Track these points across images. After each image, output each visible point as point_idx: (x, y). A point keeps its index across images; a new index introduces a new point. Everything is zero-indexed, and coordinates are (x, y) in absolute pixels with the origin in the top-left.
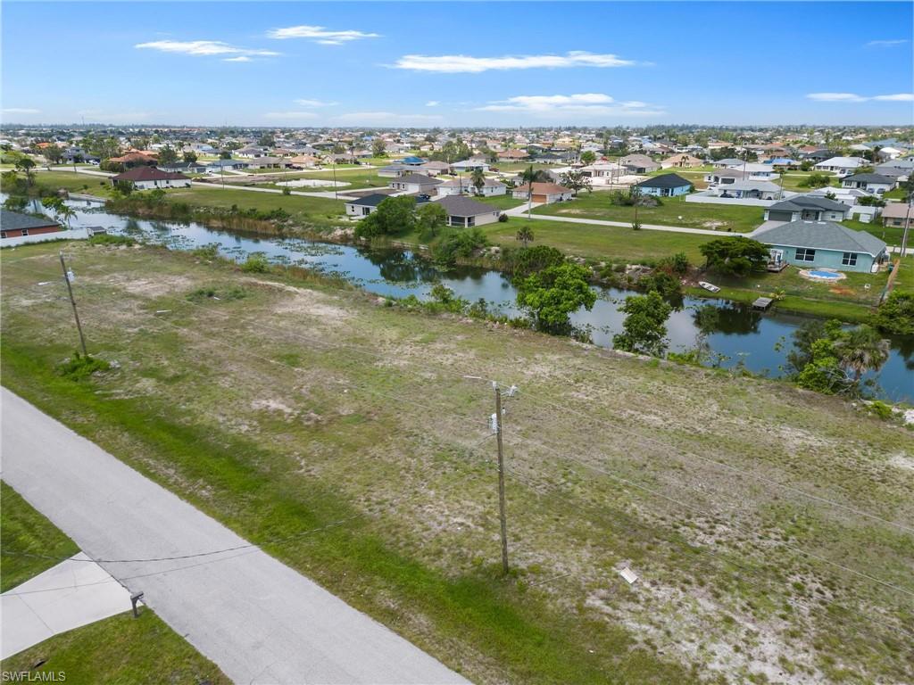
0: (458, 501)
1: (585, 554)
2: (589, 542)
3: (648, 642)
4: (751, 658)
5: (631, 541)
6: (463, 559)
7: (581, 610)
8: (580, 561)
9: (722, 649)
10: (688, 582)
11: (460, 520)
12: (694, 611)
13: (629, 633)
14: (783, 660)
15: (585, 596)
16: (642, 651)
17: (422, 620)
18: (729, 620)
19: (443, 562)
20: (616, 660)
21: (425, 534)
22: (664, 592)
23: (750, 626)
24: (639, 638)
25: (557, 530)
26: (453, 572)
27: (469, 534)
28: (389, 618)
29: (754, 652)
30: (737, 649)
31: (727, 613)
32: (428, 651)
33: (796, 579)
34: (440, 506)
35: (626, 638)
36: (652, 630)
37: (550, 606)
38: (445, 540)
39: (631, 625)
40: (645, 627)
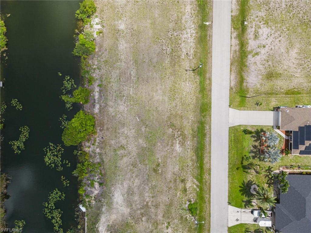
0: (184, 88)
1: (183, 63)
2: (180, 64)
3: (194, 49)
4: (189, 37)
5: (176, 59)
6: (195, 78)
7: (193, 58)
8: (185, 63)
9: (189, 41)
10: (180, 48)
11: (188, 84)
12: (185, 45)
13: (194, 51)
14: (187, 34)
15: (191, 59)
16: (195, 49)
17: (208, 75)
18: (184, 41)
19: (197, 80)
20: (198, 51)
21: (194, 87)
22: (184, 50)
23: (183, 39)
24: (194, 50)
25: (181, 69)
26: (198, 77)
27: (189, 81)
28: (210, 79)
29: (187, 37)
30: (188, 39)
31: (183, 42)
32: (211, 71)
33: (170, 36)
34: (186, 90)
35: (195, 51)
36: (191, 49)
37: (195, 62)
38: (193, 83)
39: (192, 52)
40: (191, 50)
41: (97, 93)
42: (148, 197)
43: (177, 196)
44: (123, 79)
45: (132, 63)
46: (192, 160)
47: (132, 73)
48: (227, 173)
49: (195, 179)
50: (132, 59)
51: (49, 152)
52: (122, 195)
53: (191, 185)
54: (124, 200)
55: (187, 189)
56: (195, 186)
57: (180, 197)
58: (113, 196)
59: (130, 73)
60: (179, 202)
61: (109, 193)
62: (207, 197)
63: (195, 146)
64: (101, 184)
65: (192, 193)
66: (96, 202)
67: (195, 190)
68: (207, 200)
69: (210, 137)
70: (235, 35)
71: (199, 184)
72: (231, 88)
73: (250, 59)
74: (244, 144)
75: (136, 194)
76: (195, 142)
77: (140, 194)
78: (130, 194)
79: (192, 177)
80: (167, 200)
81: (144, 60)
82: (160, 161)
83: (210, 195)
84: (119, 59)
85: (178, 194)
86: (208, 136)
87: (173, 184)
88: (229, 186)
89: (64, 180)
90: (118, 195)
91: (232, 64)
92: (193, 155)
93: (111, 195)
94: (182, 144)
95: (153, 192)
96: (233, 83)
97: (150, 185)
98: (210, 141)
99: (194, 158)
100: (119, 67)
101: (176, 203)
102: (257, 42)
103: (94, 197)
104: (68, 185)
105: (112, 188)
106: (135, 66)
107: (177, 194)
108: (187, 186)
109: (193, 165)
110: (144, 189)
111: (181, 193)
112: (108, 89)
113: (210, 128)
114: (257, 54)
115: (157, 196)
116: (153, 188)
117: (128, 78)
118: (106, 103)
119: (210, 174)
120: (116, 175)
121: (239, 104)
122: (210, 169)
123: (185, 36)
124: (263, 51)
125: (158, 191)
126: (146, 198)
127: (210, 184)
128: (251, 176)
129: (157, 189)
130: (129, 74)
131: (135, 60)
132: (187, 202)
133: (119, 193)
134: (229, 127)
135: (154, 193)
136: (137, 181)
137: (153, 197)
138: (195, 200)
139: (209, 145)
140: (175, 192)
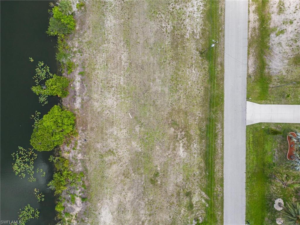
0: (189, 76)
1: (187, 44)
2: (184, 45)
3: (201, 26)
4: (195, 11)
5: (179, 39)
6: (203, 64)
7: (201, 38)
8: (190, 44)
9: (195, 16)
10: (184, 25)
11: (194, 71)
12: (190, 22)
13: (201, 29)
14: (192, 7)
15: (198, 39)
16: (203, 26)
17: (219, 60)
18: (189, 16)
19: (206, 66)
20: (207, 29)
21: (201, 74)
22: (189, 28)
23: (188, 13)
24: (201, 27)
25: (185, 52)
26: (207, 62)
27: (196, 67)
28: (222, 65)
29: (193, 11)
30: (194, 13)
31: (187, 17)
32: (224, 54)
34: (192, 78)
35: (202, 29)
36: (198, 26)
37: (203, 43)
38: (200, 70)
39: (199, 30)
40: (198, 28)
41: (78, 83)
42: (144, 215)
43: (180, 214)
44: (111, 64)
45: (122, 44)
46: (200, 168)
47: (123, 57)
48: (244, 184)
49: (204, 192)
50: (122, 39)
51: (19, 159)
52: (111, 213)
53: (198, 200)
54: (114, 219)
55: (193, 205)
56: (203, 201)
57: (185, 215)
58: (100, 214)
59: (121, 57)
60: (184, 221)
61: (94, 211)
62: (219, 215)
63: (204, 150)
64: (83, 199)
65: (200, 209)
66: (78, 222)
67: (204, 205)
68: (218, 218)
69: (223, 139)
70: (253, 8)
71: (208, 198)
72: (249, 76)
73: (274, 39)
74: (266, 147)
75: (128, 211)
76: (203, 145)
77: (134, 212)
78: (122, 212)
79: (200, 189)
80: (169, 219)
81: (138, 41)
82: (159, 169)
83: (222, 212)
84: (106, 40)
85: (182, 211)
86: (220, 137)
87: (176, 198)
88: (246, 201)
89: (38, 194)
90: (106, 213)
91: (250, 45)
92: (201, 162)
93: (97, 213)
94: (187, 148)
95: (150, 208)
96: (251, 70)
97: (146, 200)
98: (223, 143)
99: (202, 165)
100: (106, 49)
101: (179, 222)
102: (283, 17)
103: (76, 216)
104: (43, 200)
105: (98, 204)
106: (127, 48)
107: (180, 211)
108: (194, 201)
109: (201, 174)
110: (139, 205)
111: (186, 210)
112: (92, 77)
113: (222, 127)
114: (282, 32)
115: (156, 214)
116: (151, 203)
117: (118, 64)
118: (90, 96)
119: (222, 186)
120: (103, 188)
121: (259, 97)
122: (222, 179)
123: (191, 9)
124: (290, 28)
125: (157, 207)
126: (141, 216)
127: (222, 198)
128: (275, 188)
129: (155, 205)
130: (118, 58)
131: (127, 41)
132: (194, 221)
133: (107, 210)
134: (247, 126)
135: (152, 210)
136: (129, 194)
137: (150, 215)
138: (203, 218)
139: (221, 148)
140: (178, 209)
